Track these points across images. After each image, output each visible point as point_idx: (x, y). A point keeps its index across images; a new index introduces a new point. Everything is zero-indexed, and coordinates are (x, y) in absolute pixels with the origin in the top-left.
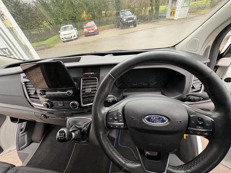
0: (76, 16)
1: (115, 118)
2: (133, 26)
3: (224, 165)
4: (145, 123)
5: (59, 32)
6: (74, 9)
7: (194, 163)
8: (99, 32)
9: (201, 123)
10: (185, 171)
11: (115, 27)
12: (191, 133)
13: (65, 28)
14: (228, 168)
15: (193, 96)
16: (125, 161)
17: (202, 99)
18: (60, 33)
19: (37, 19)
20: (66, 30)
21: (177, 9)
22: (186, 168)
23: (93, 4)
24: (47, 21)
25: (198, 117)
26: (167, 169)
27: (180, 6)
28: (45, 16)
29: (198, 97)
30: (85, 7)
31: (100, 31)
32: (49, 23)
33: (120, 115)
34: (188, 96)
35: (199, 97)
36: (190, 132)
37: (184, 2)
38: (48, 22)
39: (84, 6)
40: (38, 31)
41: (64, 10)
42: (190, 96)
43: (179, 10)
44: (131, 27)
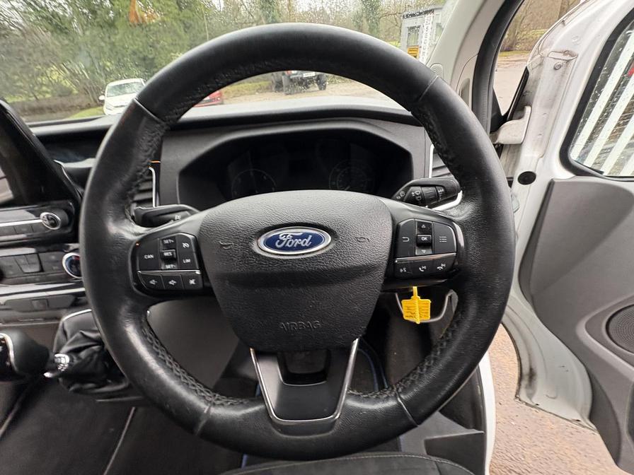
0: (156, 55)
1: (166, 254)
2: (317, 89)
3: (550, 413)
4: (259, 255)
5: (101, 98)
6: (147, 36)
7: (422, 370)
8: (225, 101)
9: (425, 239)
10: (399, 399)
11: (268, 89)
12: (403, 272)
13: (120, 87)
14: (561, 417)
15: (419, 188)
16: (208, 402)
17: (443, 190)
18: (103, 101)
19: (25, 57)
20: (126, 93)
21: (422, 50)
22: (400, 390)
23: (204, 25)
24: (61, 68)
25: (419, 222)
26: (344, 404)
27: (427, 44)
28: (56, 50)
29: (430, 188)
30: (182, 33)
31: (227, 99)
32: (68, 72)
33: (185, 245)
34: (409, 189)
35: (434, 188)
36: (401, 270)
37: (436, 35)
38: (64, 71)
39: (178, 30)
40: (31, 95)
41: (118, 37)
42: (412, 188)
43: (426, 51)
44: (311, 89)
